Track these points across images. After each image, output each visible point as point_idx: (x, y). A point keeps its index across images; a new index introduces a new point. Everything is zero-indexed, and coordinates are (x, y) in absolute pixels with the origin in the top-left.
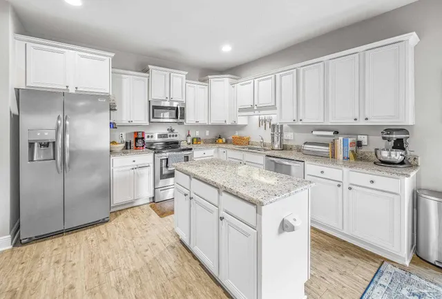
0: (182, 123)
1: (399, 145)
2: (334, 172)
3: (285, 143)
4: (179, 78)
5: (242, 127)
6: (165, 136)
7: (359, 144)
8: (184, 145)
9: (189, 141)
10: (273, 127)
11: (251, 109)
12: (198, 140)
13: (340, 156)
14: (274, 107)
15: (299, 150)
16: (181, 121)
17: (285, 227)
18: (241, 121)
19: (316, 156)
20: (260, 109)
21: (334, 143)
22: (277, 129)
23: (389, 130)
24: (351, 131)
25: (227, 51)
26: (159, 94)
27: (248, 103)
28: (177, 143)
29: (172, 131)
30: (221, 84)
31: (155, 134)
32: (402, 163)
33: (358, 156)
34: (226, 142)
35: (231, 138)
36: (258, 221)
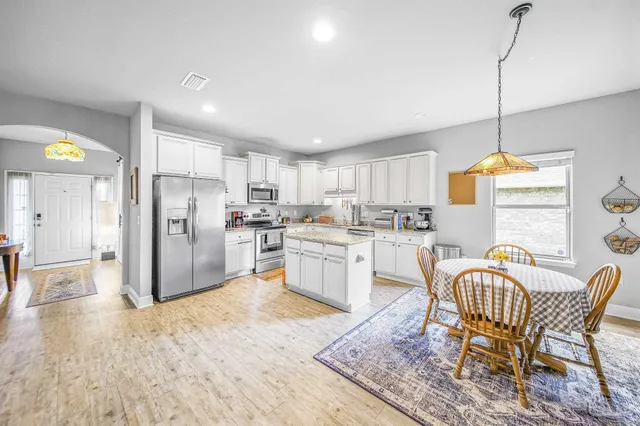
0: (275, 204)
1: (427, 218)
2: (391, 236)
3: (362, 220)
4: (273, 163)
5: (328, 207)
6: (259, 215)
7: (408, 218)
8: (275, 224)
9: (280, 220)
10: (354, 207)
11: (336, 192)
12: (288, 219)
13: (396, 226)
14: (353, 191)
15: (373, 225)
16: (274, 201)
17: (359, 259)
18: (327, 202)
19: (383, 227)
20: (343, 192)
21: (393, 218)
22: (356, 209)
23: (422, 209)
24: (405, 209)
25: (317, 143)
26: (257, 178)
27: (334, 187)
28: (269, 222)
29: (265, 211)
30: (310, 169)
31: (250, 214)
32: (428, 228)
33: (407, 225)
34: (313, 221)
35: (316, 217)
36: (346, 254)
